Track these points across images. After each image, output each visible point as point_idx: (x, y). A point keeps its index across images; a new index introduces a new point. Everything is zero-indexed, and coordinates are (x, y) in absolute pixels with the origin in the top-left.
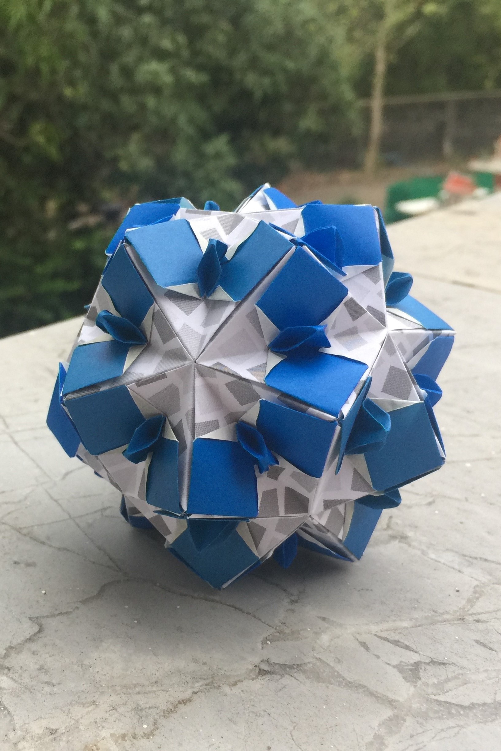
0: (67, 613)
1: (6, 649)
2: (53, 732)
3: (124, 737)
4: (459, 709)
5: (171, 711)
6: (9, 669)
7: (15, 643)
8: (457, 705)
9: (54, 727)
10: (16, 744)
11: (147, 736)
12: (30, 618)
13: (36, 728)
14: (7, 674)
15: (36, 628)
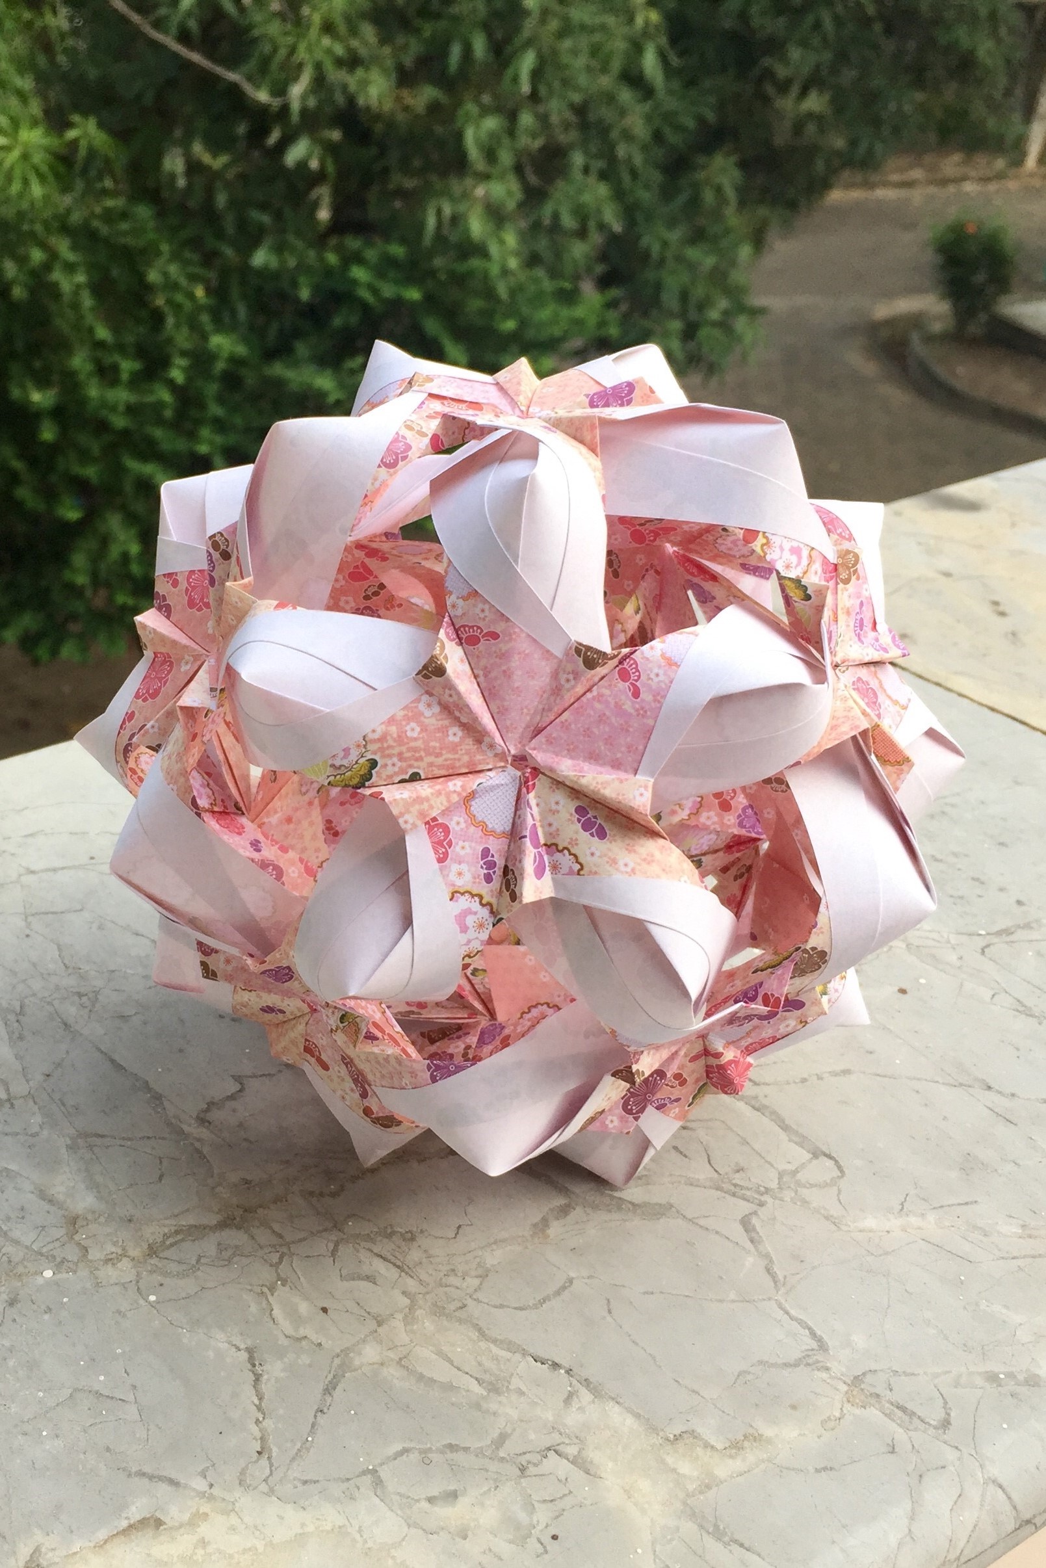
0: (269, 1075)
1: (207, 1104)
2: (247, 1182)
3: (311, 1194)
4: (630, 1206)
5: (358, 1178)
6: (210, 1123)
7: (216, 1100)
8: (630, 1202)
9: (249, 1178)
10: (213, 1188)
11: (333, 1195)
12: (233, 1076)
13: (233, 1178)
14: (207, 1128)
15: (238, 1087)
